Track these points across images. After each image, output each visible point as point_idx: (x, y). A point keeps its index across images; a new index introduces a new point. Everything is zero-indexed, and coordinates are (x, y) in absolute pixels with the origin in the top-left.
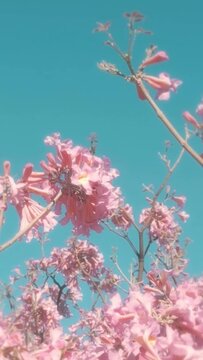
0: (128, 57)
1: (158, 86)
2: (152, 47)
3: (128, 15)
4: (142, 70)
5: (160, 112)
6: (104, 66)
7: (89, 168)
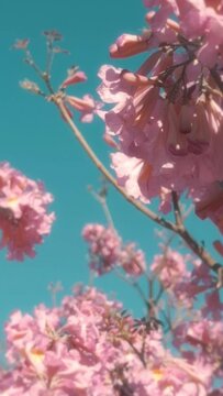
0: (47, 76)
1: (80, 107)
2: (73, 67)
3: (46, 33)
4: (62, 90)
5: (78, 133)
6: (27, 84)
7: (20, 191)
